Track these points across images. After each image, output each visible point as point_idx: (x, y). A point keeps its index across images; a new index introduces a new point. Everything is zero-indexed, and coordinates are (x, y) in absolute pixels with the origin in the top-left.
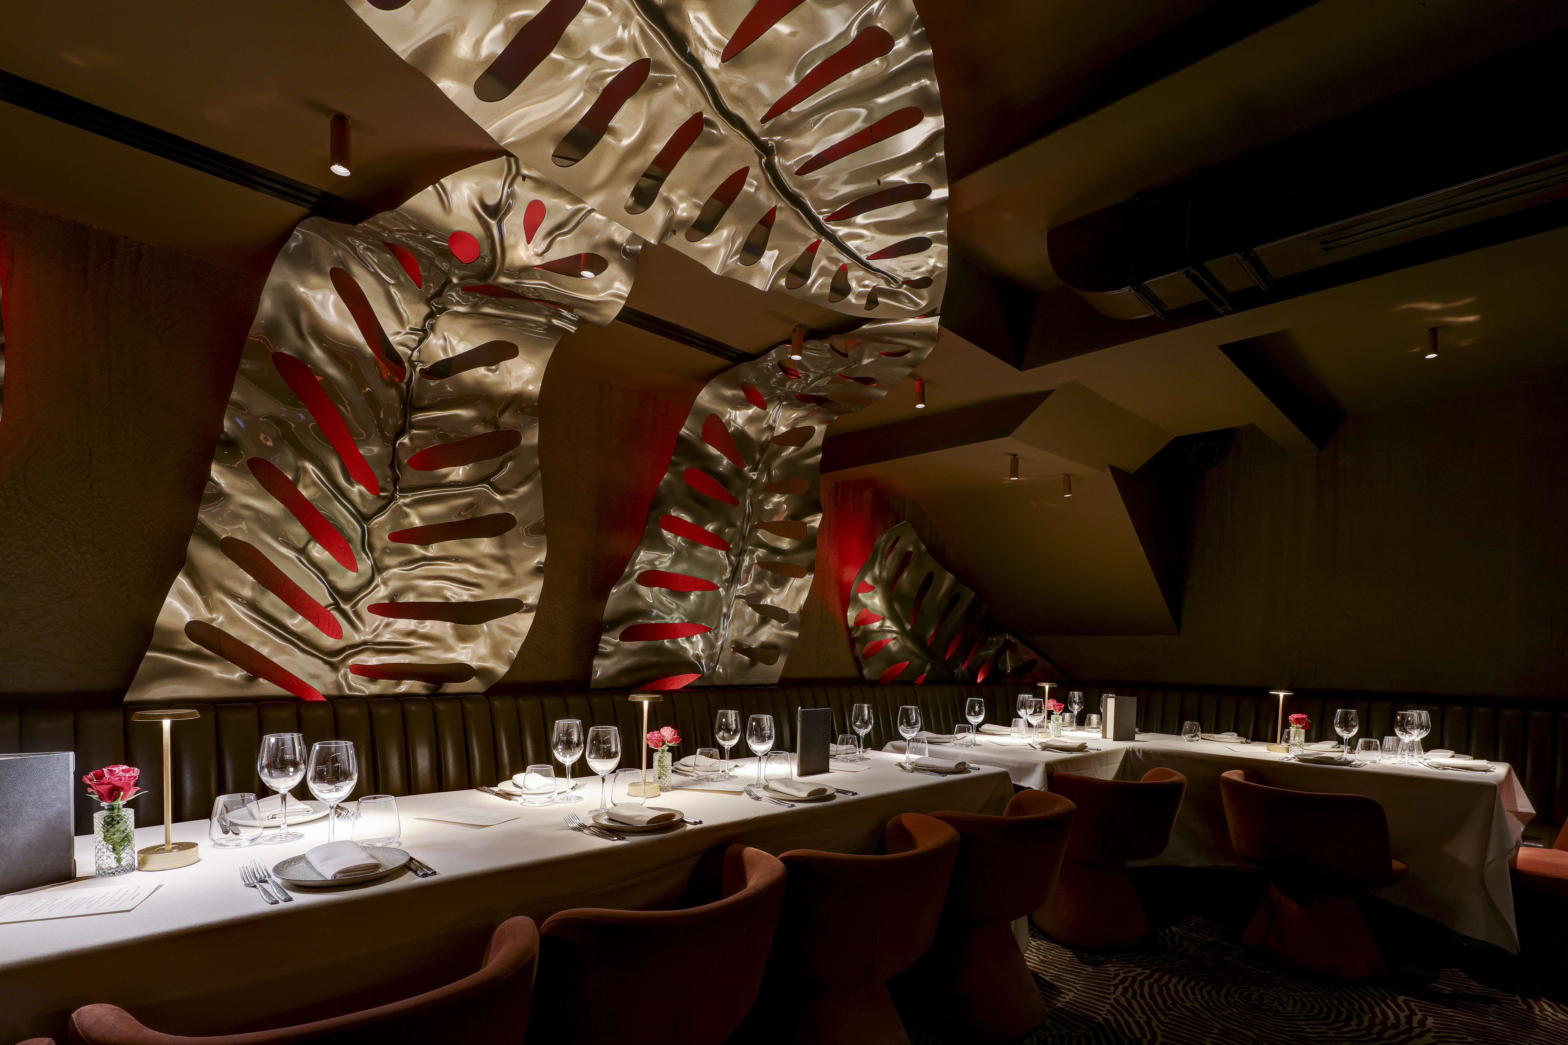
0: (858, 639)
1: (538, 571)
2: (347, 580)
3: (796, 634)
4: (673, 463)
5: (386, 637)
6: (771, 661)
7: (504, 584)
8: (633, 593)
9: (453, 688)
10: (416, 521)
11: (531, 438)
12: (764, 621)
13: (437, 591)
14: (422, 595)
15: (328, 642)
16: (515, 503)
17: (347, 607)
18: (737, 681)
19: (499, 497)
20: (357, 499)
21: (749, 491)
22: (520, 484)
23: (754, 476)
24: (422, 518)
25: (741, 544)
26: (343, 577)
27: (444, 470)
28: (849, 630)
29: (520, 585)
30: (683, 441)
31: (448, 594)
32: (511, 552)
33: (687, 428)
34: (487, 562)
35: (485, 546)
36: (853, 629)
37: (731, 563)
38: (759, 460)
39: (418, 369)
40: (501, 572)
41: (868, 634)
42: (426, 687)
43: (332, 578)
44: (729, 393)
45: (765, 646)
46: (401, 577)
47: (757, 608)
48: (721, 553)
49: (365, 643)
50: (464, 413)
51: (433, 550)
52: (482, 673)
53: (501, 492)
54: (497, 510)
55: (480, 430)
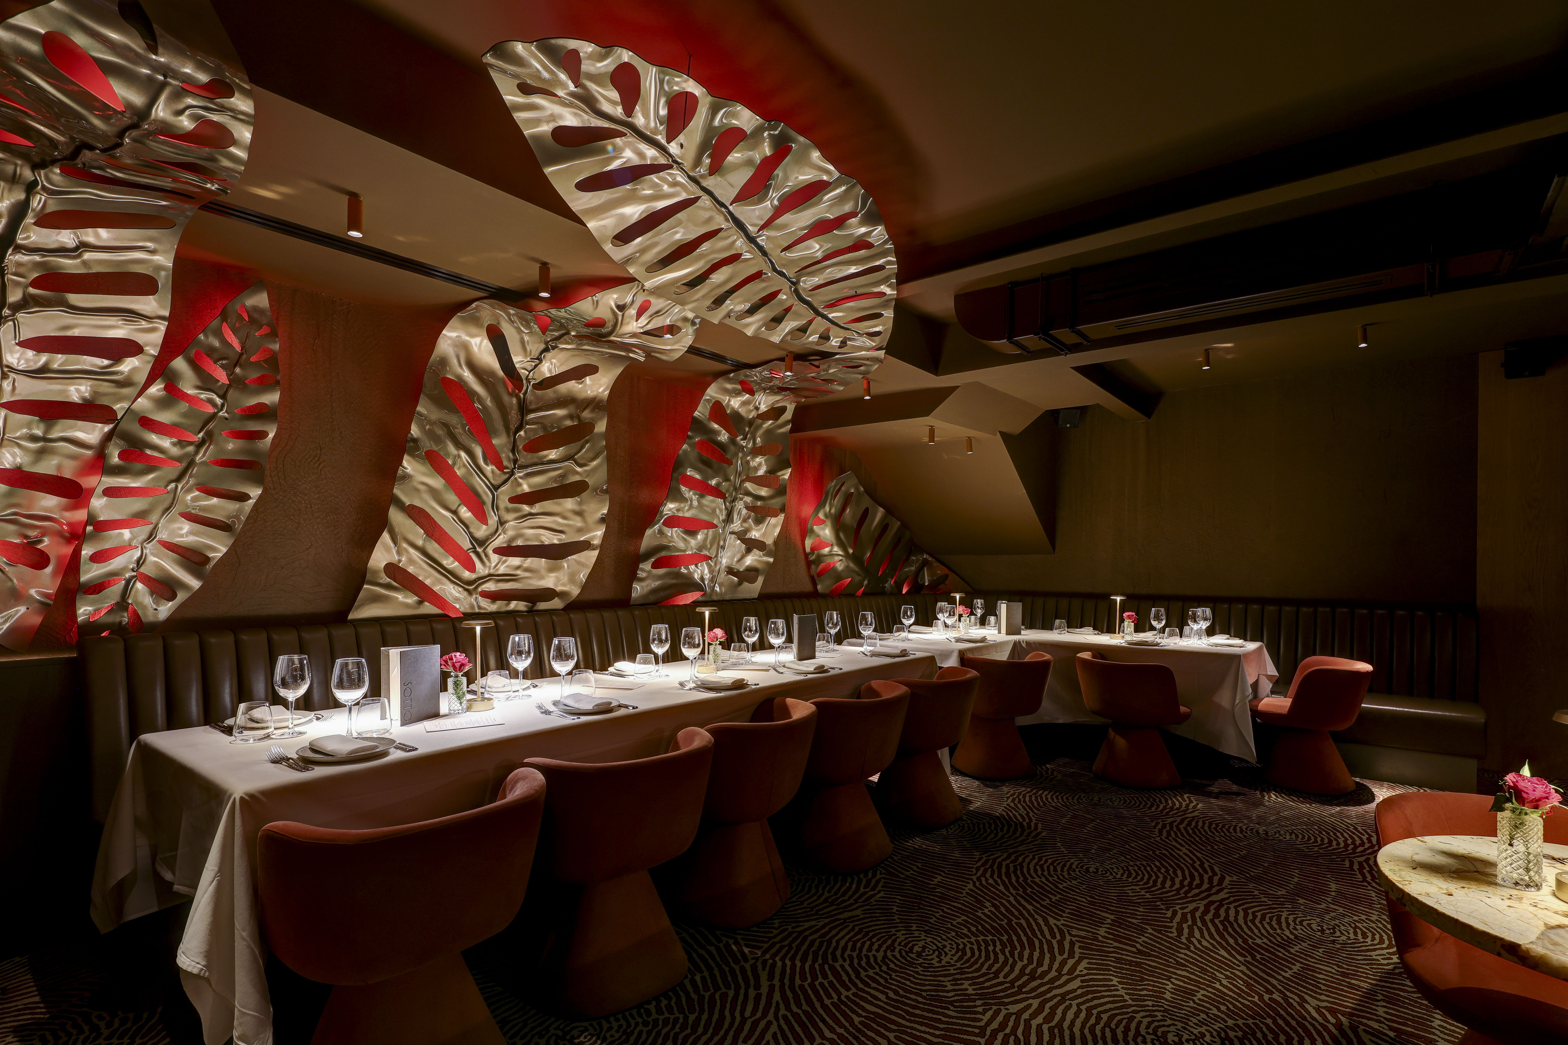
0: (813, 562)
1: (603, 520)
2: (481, 531)
3: (769, 560)
4: (690, 438)
5: (502, 570)
6: (753, 581)
7: (580, 530)
8: (663, 533)
9: (544, 605)
10: (526, 488)
11: (601, 427)
12: (747, 551)
13: (537, 537)
14: (527, 540)
15: (467, 575)
16: (589, 473)
17: (479, 550)
18: (732, 597)
19: (579, 469)
20: (490, 475)
21: (740, 455)
22: (593, 459)
23: (744, 443)
24: (529, 486)
25: (734, 494)
26: (478, 529)
27: (545, 453)
28: (807, 555)
29: (589, 530)
30: (697, 421)
31: (543, 538)
32: (585, 507)
33: (700, 413)
34: (570, 515)
35: (569, 504)
36: (809, 554)
37: (726, 508)
38: (748, 432)
39: (532, 383)
40: (578, 522)
41: (820, 558)
42: (527, 605)
43: (472, 530)
44: (728, 386)
45: (749, 569)
46: (515, 528)
47: (744, 541)
48: (720, 501)
49: (490, 575)
50: (560, 412)
51: (535, 508)
52: (562, 595)
53: (580, 466)
54: (577, 478)
55: (568, 423)
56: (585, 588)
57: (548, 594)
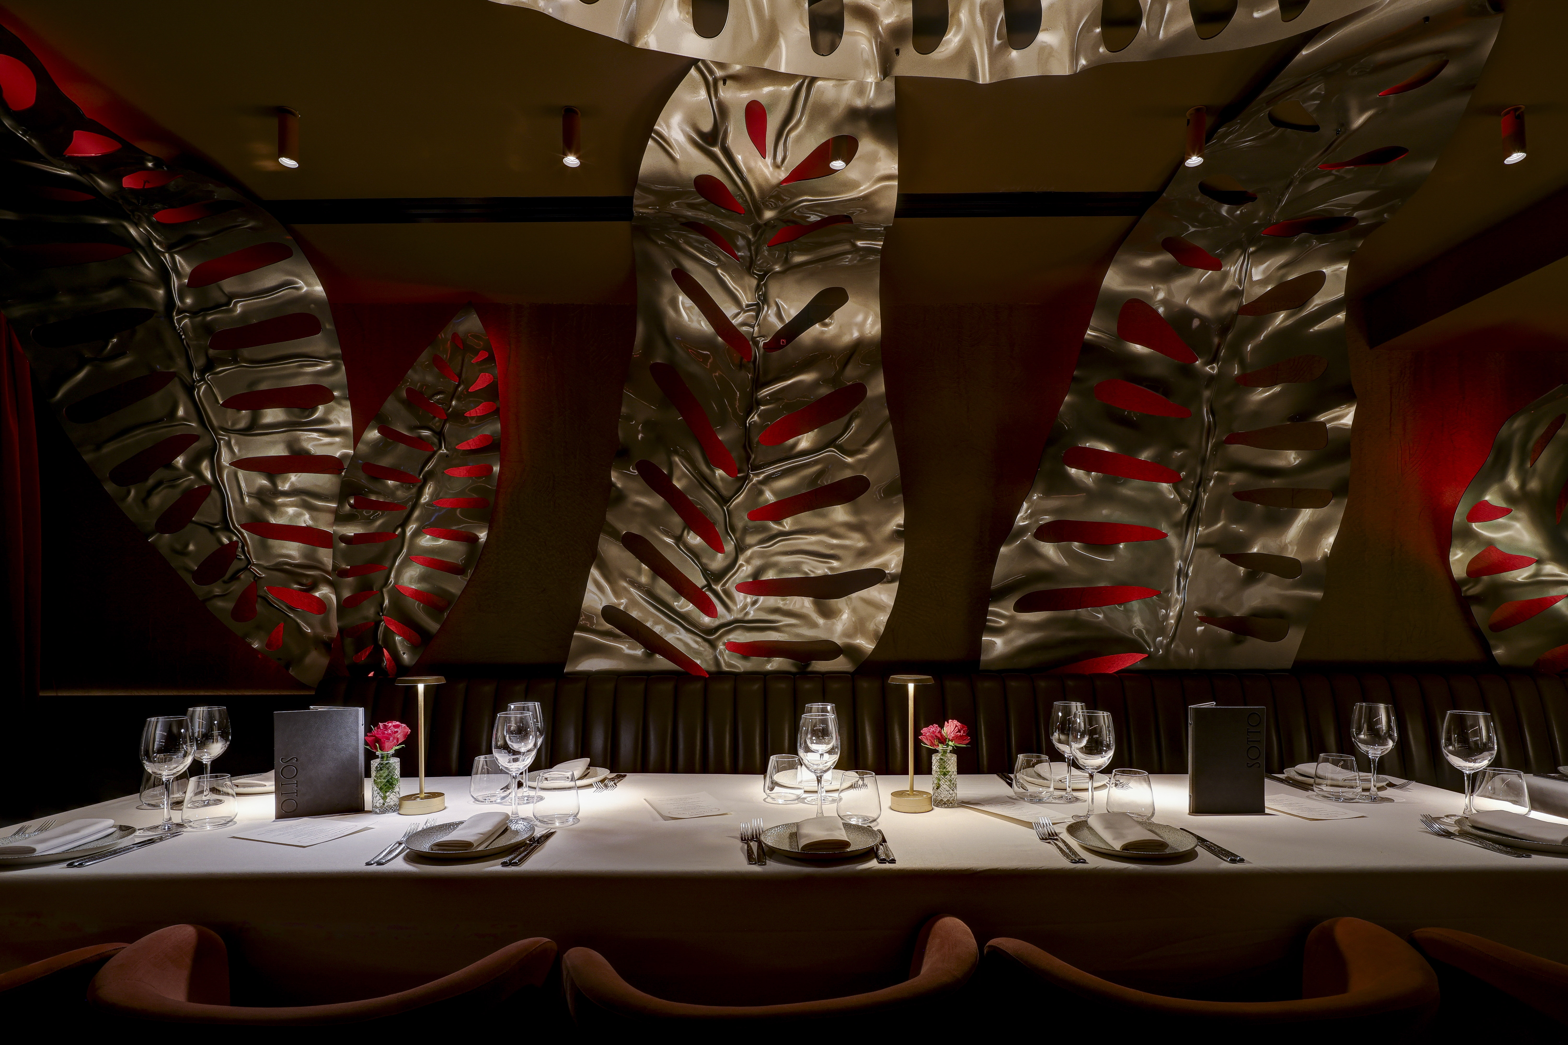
0: (1477, 599)
1: (898, 535)
2: (718, 562)
3: (1318, 594)
4: (1076, 380)
5: (752, 615)
6: (1277, 635)
7: (863, 554)
8: (1029, 551)
9: (820, 666)
10: (769, 496)
11: (877, 388)
12: (1251, 578)
13: (797, 566)
14: (783, 571)
15: (705, 619)
16: (865, 464)
17: (718, 588)
18: (1212, 664)
19: (849, 460)
20: (719, 481)
21: (1207, 394)
22: (870, 442)
23: (1213, 370)
24: (774, 493)
25: (1199, 470)
26: (713, 558)
27: (791, 441)
28: (1456, 585)
29: (879, 552)
30: (1091, 347)
31: (808, 568)
32: (866, 518)
33: (1094, 329)
34: (842, 530)
35: (840, 514)
36: (1463, 582)
37: (1184, 499)
38: (1219, 345)
39: (759, 343)
40: (857, 541)
41: (1499, 592)
42: (794, 665)
43: (704, 561)
44: (1147, 263)
45: (1258, 614)
46: (761, 555)
47: (1237, 558)
48: (1166, 487)
49: (736, 621)
50: (810, 377)
51: (788, 524)
52: (851, 651)
53: (851, 454)
54: (848, 474)
55: (824, 391)
56: (884, 640)
57: (829, 650)
